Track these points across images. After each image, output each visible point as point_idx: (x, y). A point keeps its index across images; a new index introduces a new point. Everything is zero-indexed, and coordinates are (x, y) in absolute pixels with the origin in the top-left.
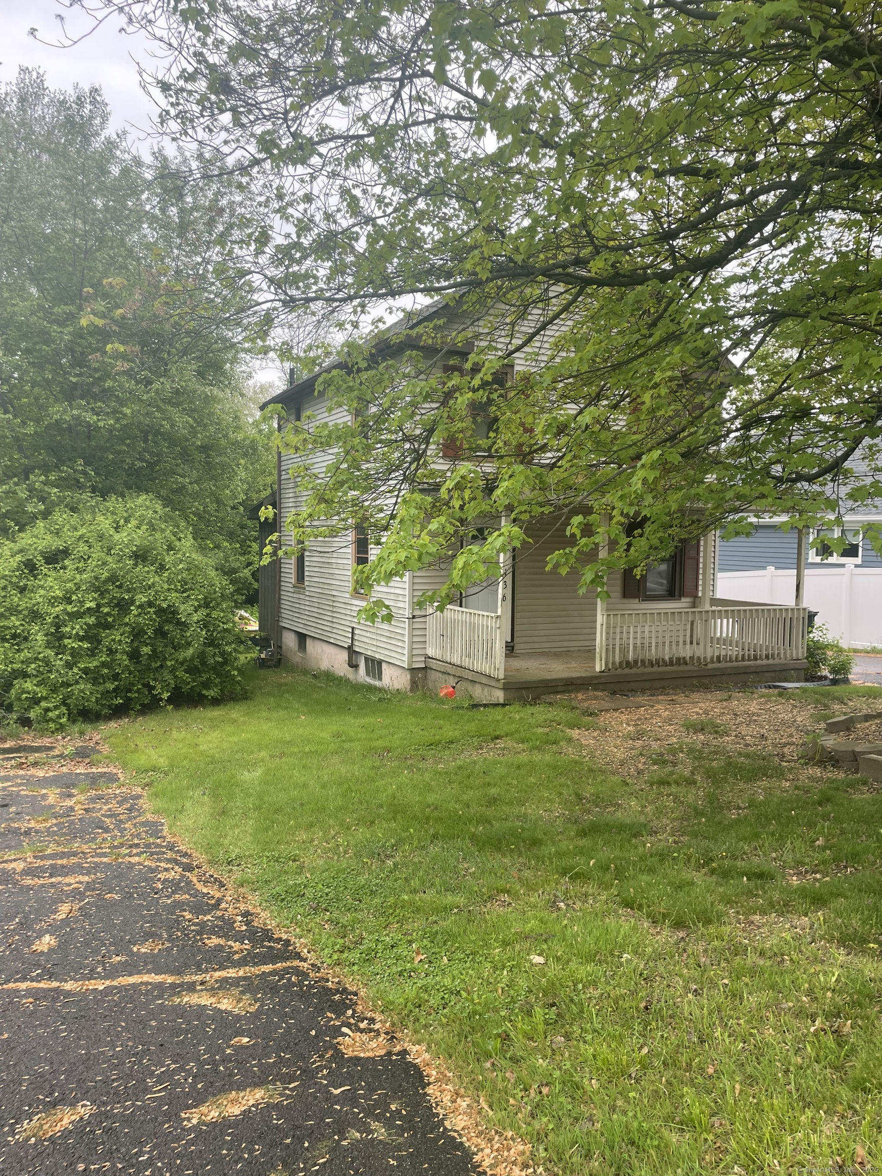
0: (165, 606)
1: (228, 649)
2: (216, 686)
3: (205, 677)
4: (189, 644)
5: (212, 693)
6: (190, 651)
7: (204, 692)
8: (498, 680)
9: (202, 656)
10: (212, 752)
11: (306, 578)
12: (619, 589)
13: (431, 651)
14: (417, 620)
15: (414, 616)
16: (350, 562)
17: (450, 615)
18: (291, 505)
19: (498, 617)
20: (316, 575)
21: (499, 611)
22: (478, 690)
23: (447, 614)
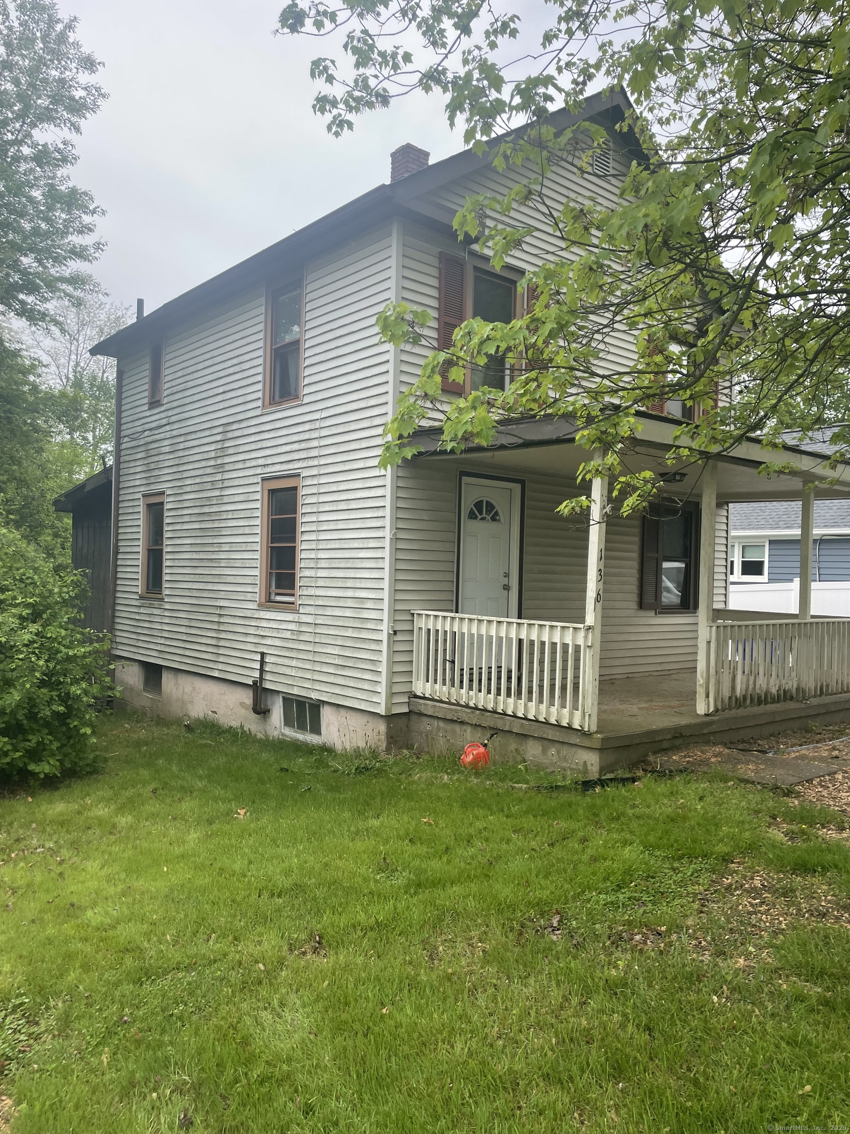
1: (75, 690)
2: (53, 755)
3: (34, 739)
4: (8, 683)
5: (44, 768)
6: (15, 696)
7: (32, 767)
8: (587, 735)
9: (31, 701)
10: (127, 932)
11: (165, 585)
12: (635, 597)
13: (421, 687)
14: (399, 637)
15: (395, 632)
16: (257, 555)
17: (469, 630)
18: (138, 483)
19: (589, 628)
20: (187, 578)
21: (590, 618)
22: (533, 751)
23: (460, 628)
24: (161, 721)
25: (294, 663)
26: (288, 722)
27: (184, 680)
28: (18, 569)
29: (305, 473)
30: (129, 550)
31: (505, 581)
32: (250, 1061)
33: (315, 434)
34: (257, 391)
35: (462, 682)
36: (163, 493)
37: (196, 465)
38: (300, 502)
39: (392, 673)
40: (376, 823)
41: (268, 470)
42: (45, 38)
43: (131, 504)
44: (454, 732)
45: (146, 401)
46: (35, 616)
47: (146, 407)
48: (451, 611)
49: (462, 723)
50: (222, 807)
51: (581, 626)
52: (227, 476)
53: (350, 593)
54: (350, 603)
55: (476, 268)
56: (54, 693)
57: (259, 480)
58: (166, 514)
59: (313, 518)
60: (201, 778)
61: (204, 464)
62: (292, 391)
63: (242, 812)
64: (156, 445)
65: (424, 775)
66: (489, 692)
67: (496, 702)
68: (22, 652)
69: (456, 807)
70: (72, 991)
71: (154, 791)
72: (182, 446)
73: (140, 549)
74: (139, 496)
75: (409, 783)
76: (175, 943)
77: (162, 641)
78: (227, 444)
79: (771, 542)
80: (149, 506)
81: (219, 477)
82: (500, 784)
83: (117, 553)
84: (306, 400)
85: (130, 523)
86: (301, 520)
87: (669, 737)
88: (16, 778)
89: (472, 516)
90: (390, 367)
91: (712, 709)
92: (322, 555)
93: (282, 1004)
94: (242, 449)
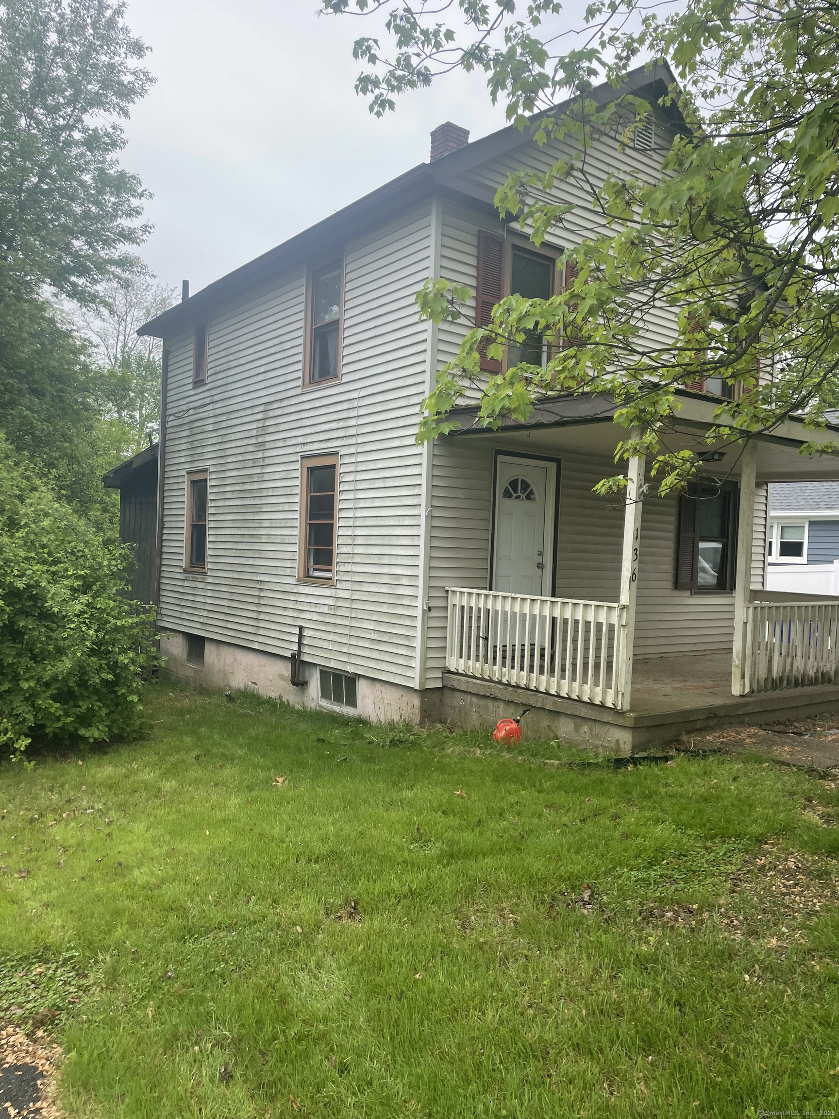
0: (20, 585)
1: (123, 659)
2: (102, 721)
3: (84, 706)
4: (61, 651)
5: (94, 733)
6: (66, 664)
7: (82, 732)
8: (620, 713)
9: (81, 669)
10: (172, 891)
11: (208, 559)
12: (670, 577)
13: (454, 663)
14: (433, 614)
15: (430, 609)
16: (296, 532)
17: (503, 607)
18: (182, 460)
19: (624, 607)
20: (229, 553)
21: (625, 598)
22: (565, 728)
23: (494, 605)
24: (204, 690)
25: (331, 637)
26: (325, 694)
27: (226, 652)
28: (69, 543)
29: (343, 451)
30: (173, 525)
31: (539, 559)
32: (287, 1019)
33: (353, 413)
34: (297, 370)
35: (495, 659)
36: (206, 470)
37: (239, 443)
38: (338, 479)
39: (426, 649)
40: (409, 794)
41: (307, 448)
42: (94, 25)
43: (176, 480)
44: (487, 707)
45: (190, 380)
46: (86, 588)
47: (191, 386)
48: (485, 589)
49: (495, 699)
50: (262, 775)
51: (616, 605)
52: (268, 454)
53: (385, 570)
54: (386, 580)
55: (514, 247)
56: (104, 662)
57: (299, 458)
58: (209, 490)
59: (351, 496)
60: (241, 746)
61: (246, 442)
62: (332, 370)
63: (281, 780)
64: (200, 423)
65: (457, 749)
66: (522, 669)
67: (529, 679)
68: (73, 622)
69: (488, 781)
70: (119, 945)
71: (197, 758)
72: (224, 425)
73: (184, 525)
74: (184, 473)
75: (443, 757)
76: (217, 903)
77: (205, 614)
78: (268, 423)
79: (811, 523)
80: (194, 483)
81: (260, 455)
82: (532, 760)
83: (162, 528)
84: (345, 379)
85: (175, 499)
86: (338, 497)
87: (703, 717)
88: (67, 742)
89: (507, 494)
90: (427, 346)
91: (747, 690)
92: (359, 532)
93: (319, 966)
94: (282, 427)
